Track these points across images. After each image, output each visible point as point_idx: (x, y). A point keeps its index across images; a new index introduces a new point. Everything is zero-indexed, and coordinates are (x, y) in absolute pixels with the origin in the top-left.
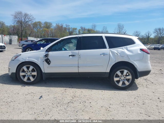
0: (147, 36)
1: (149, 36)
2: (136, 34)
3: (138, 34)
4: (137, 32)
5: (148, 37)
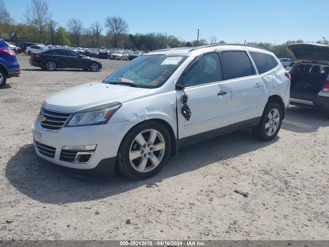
0: (94, 31)
1: (99, 31)
2: (74, 25)
3: (78, 26)
4: (75, 22)
5: (97, 33)
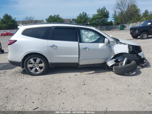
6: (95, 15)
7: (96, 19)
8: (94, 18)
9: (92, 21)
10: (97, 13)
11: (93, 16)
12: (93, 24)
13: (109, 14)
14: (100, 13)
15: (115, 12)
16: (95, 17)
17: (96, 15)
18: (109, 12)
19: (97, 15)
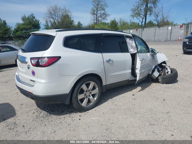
6: (19, 24)
7: (22, 30)
8: (19, 29)
9: (17, 33)
10: (23, 22)
11: (17, 25)
12: (18, 36)
13: (39, 24)
14: (27, 22)
15: (47, 22)
16: (20, 27)
17: (21, 24)
18: (39, 22)
19: (24, 24)
